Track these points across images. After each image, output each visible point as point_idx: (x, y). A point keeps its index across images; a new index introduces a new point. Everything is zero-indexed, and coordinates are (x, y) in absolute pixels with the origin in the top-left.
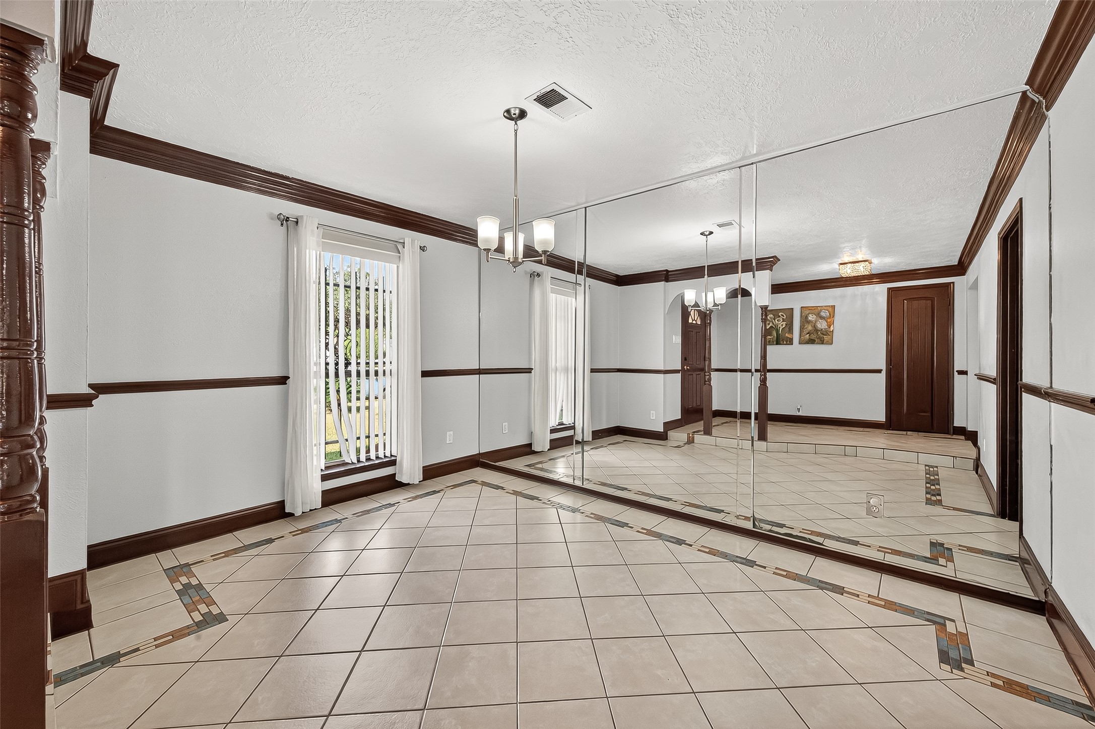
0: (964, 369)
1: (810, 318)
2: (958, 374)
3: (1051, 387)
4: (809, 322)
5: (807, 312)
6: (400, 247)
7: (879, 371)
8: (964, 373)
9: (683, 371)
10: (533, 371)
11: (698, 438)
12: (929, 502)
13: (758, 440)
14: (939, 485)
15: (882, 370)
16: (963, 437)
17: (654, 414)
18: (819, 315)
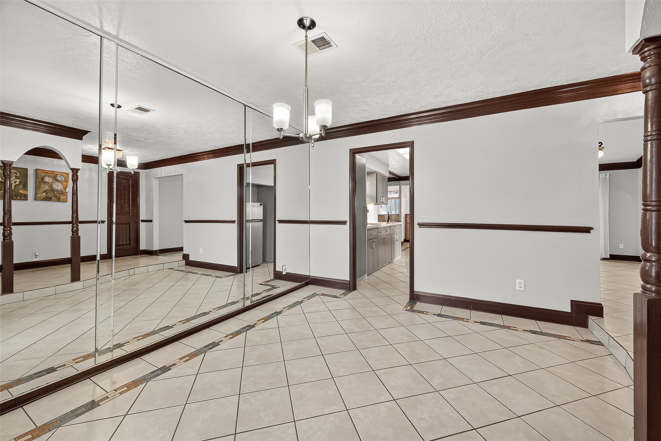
0: (150, 219)
1: (46, 180)
2: (142, 222)
4: (44, 183)
5: (43, 174)
15: (104, 221)
18: (55, 178)
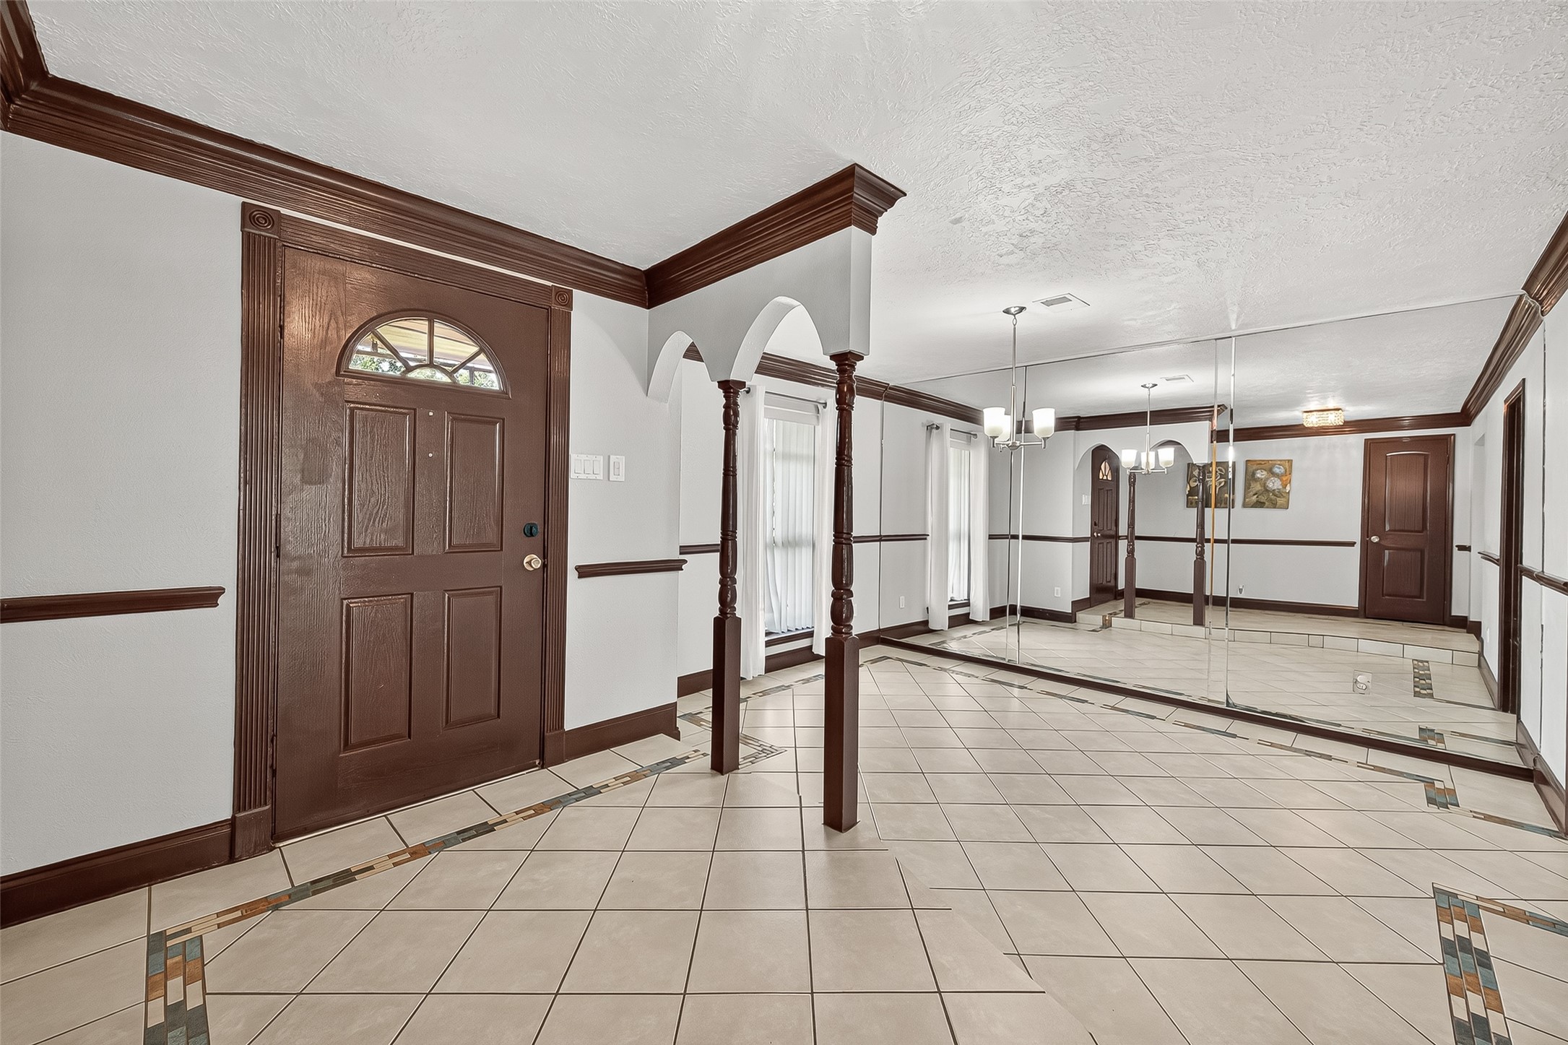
0: (1467, 544)
1: (1258, 475)
2: (1459, 550)
3: (1543, 571)
4: (1256, 480)
5: (1255, 467)
6: (820, 407)
7: (1352, 544)
8: (1468, 549)
9: (1092, 539)
10: (928, 537)
11: (1116, 621)
12: (1417, 694)
13: (1194, 624)
14: (1430, 679)
15: (1355, 543)
16: (1465, 630)
17: (1059, 592)
18: (1271, 471)
